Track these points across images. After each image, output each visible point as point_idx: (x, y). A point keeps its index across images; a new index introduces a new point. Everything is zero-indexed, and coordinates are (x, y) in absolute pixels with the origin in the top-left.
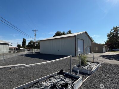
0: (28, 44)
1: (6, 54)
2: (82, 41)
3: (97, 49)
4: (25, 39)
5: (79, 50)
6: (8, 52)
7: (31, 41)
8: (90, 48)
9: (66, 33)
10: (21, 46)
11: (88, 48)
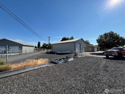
0: (42, 46)
1: (33, 53)
2: (79, 44)
3: (90, 49)
4: (40, 42)
5: (77, 50)
6: (33, 51)
7: (44, 44)
8: (85, 49)
9: (69, 38)
10: (37, 47)
11: (84, 49)
